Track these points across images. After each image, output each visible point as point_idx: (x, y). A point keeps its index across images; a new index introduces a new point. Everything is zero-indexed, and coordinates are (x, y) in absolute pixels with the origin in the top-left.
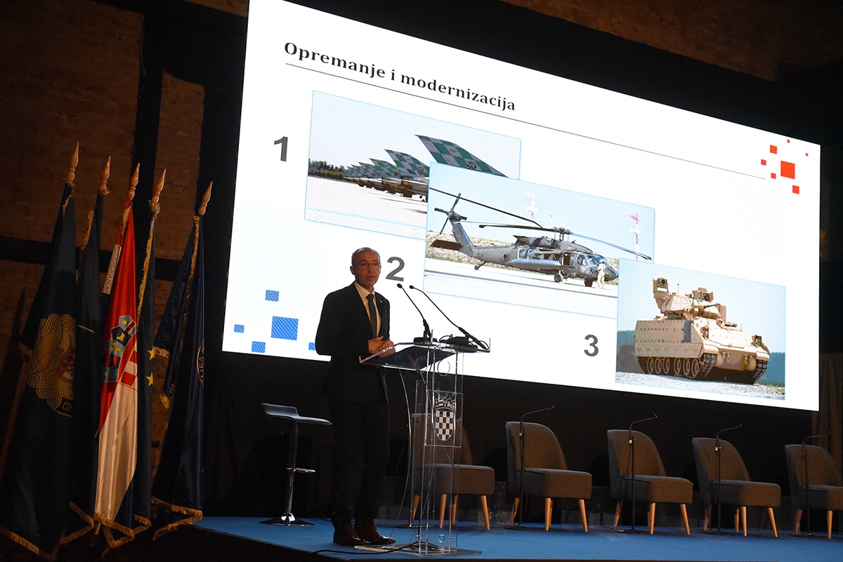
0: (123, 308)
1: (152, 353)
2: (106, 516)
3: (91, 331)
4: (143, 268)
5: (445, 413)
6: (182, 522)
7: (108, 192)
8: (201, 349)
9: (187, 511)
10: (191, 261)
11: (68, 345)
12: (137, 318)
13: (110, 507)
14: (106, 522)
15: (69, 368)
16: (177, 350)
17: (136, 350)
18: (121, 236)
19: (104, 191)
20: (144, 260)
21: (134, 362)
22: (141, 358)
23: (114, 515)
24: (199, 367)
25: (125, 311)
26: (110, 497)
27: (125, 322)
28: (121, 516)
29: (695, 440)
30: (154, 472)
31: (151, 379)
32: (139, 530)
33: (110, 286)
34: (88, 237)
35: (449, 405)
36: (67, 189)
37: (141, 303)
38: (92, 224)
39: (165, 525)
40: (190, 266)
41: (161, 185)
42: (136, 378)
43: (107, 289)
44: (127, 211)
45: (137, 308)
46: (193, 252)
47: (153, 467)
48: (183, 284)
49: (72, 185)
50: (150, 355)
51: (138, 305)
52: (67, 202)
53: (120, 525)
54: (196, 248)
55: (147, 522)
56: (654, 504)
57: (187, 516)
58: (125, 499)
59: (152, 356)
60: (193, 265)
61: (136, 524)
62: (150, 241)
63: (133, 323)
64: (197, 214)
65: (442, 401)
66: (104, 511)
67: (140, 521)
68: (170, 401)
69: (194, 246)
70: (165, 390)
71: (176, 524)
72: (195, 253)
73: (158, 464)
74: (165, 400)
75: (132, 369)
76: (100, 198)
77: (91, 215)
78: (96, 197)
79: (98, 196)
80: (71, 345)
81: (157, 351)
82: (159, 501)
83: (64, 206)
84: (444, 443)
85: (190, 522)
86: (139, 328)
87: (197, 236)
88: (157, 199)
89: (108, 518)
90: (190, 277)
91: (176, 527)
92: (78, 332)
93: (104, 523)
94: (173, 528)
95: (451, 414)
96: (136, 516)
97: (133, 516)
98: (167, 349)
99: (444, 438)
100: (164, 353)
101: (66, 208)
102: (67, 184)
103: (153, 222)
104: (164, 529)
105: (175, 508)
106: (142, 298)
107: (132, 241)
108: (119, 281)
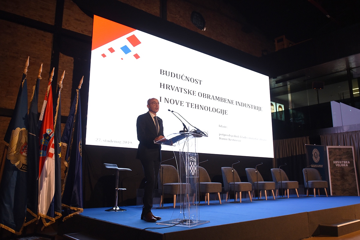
1: (60, 144)
3: (35, 135)
4: (56, 109)
5: (193, 163)
6: (74, 213)
8: (81, 142)
9: (77, 209)
10: (75, 107)
12: (54, 130)
13: (44, 209)
17: (54, 143)
18: (47, 97)
19: (39, 78)
24: (80, 150)
26: (44, 205)
27: (49, 132)
30: (62, 193)
31: (60, 155)
32: (57, 218)
34: (33, 97)
35: (194, 159)
36: (24, 76)
37: (55, 124)
38: (35, 91)
39: (68, 215)
40: (75, 109)
43: (41, 119)
44: (49, 86)
46: (76, 103)
47: (62, 192)
48: (72, 117)
49: (26, 74)
50: (59, 145)
54: (77, 102)
55: (60, 214)
56: (241, 192)
57: (77, 211)
58: (51, 205)
59: (60, 146)
60: (76, 109)
61: (56, 215)
63: (52, 132)
64: (78, 89)
65: (191, 158)
67: (57, 214)
68: (68, 163)
69: (76, 101)
71: (72, 214)
72: (77, 104)
73: (64, 190)
74: (66, 163)
77: (34, 87)
78: (36, 80)
79: (37, 79)
80: (26, 141)
81: (62, 144)
82: (65, 205)
83: (23, 83)
84: (193, 176)
85: (78, 213)
87: (78, 97)
90: (75, 113)
91: (72, 215)
93: (42, 216)
94: (71, 216)
95: (195, 163)
96: (55, 212)
98: (66, 143)
99: (193, 174)
100: (65, 145)
101: (24, 83)
102: (24, 74)
104: (67, 216)
105: (72, 208)
107: (51, 99)
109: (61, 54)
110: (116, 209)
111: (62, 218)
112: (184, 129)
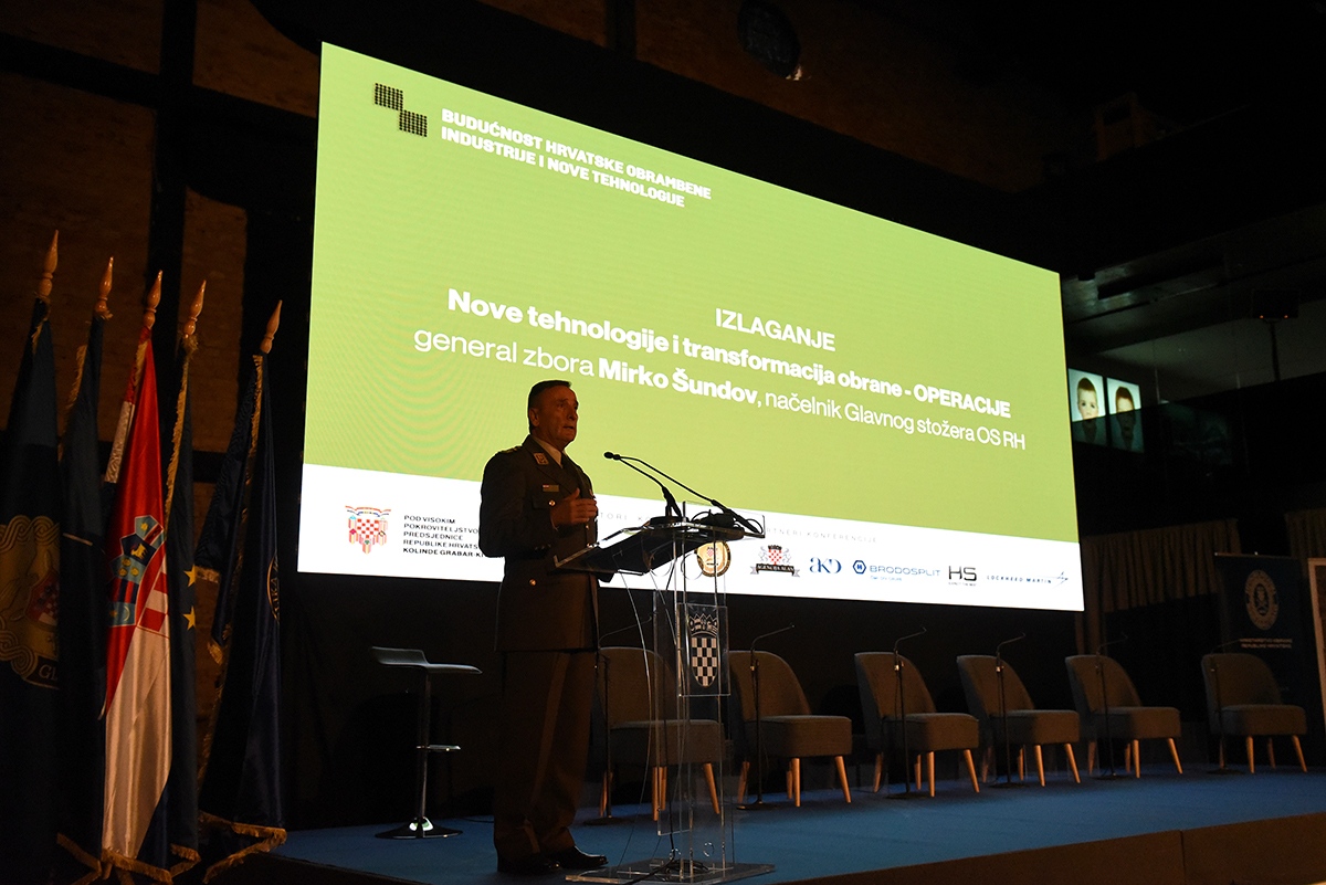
0: (141, 505)
1: (192, 575)
2: (122, 852)
3: (87, 542)
4: (172, 437)
5: (704, 640)
6: (251, 850)
7: (111, 316)
8: (274, 564)
9: (261, 831)
10: (251, 425)
11: (47, 568)
12: (164, 519)
13: (128, 836)
14: (123, 862)
15: (49, 606)
16: (234, 568)
17: (165, 572)
18: (134, 387)
19: (103, 313)
20: (174, 426)
21: (163, 592)
22: (173, 585)
23: (136, 847)
24: (271, 595)
25: (144, 509)
26: (128, 817)
27: (144, 527)
28: (147, 850)
29: (961, 658)
30: (202, 771)
31: (191, 618)
32: (179, 870)
33: (117, 470)
34: (76, 390)
35: (709, 627)
36: (40, 308)
37: (171, 495)
38: (84, 367)
39: (225, 856)
40: (250, 434)
41: (199, 306)
42: (167, 617)
44: (144, 347)
45: (164, 503)
46: (254, 411)
48: (239, 464)
49: (48, 301)
50: (189, 578)
51: (165, 497)
52: (39, 329)
53: (146, 866)
54: (259, 404)
55: (193, 855)
57: (261, 840)
58: (155, 820)
59: (192, 581)
60: (255, 433)
61: (174, 860)
62: (183, 395)
63: (159, 527)
65: (699, 620)
66: (118, 843)
67: (182, 855)
68: (224, 651)
69: (255, 403)
70: (215, 635)
71: (241, 854)
72: (258, 413)
73: (207, 756)
74: (216, 650)
75: (159, 602)
76: (97, 323)
77: (82, 353)
78: (89, 323)
79: (94, 320)
80: (51, 567)
81: (199, 574)
82: (212, 818)
83: (35, 337)
84: (706, 690)
85: (266, 847)
86: (169, 535)
87: (260, 386)
88: (192, 328)
89: (127, 854)
90: (251, 451)
91: (243, 858)
92: (64, 545)
93: (119, 865)
94: (236, 861)
95: (713, 641)
96: (174, 847)
97: (169, 848)
98: (215, 569)
99: (705, 683)
100: (211, 575)
101: (39, 339)
102: (38, 300)
103: (186, 365)
104: (223, 863)
105: (241, 828)
106: (171, 487)
107: (152, 397)
108: (132, 460)
109: (193, 197)
110: (420, 828)
111: (200, 869)
112: (668, 510)
